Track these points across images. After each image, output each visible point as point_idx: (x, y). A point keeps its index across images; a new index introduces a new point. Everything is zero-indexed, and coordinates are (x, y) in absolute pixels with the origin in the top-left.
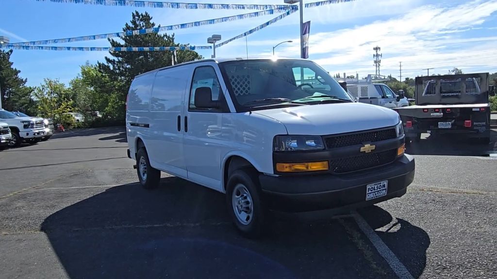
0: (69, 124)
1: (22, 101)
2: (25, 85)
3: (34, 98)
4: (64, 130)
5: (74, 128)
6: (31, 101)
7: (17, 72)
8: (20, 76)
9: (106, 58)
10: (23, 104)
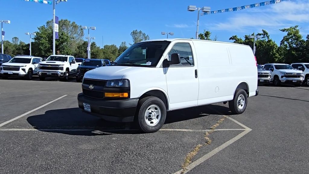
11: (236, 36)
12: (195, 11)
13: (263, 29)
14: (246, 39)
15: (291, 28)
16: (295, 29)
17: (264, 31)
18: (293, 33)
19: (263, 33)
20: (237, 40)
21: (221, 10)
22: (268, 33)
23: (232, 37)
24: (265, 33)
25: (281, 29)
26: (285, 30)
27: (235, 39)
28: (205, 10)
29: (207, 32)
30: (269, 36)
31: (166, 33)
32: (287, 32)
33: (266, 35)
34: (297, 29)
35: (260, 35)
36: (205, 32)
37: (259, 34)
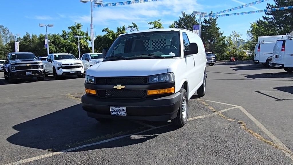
0: (243, 57)
1: (219, 44)
2: (222, 35)
3: (226, 42)
4: (234, 61)
5: (245, 59)
6: (224, 44)
7: (218, 29)
8: (220, 31)
9: (263, 17)
10: (219, 45)
11: (108, 28)
12: (87, 3)
13: (133, 22)
14: (118, 31)
15: (155, 21)
16: (158, 22)
17: (134, 24)
18: (158, 26)
19: (133, 26)
20: (110, 32)
21: (115, 3)
22: (137, 26)
23: (104, 30)
24: (135, 26)
25: (149, 22)
26: (152, 23)
27: (107, 31)
28: (97, 2)
29: (78, 24)
30: (138, 28)
31: (44, 25)
32: (154, 25)
33: (135, 27)
34: (160, 22)
35: (131, 27)
36: (76, 25)
37: (129, 26)
